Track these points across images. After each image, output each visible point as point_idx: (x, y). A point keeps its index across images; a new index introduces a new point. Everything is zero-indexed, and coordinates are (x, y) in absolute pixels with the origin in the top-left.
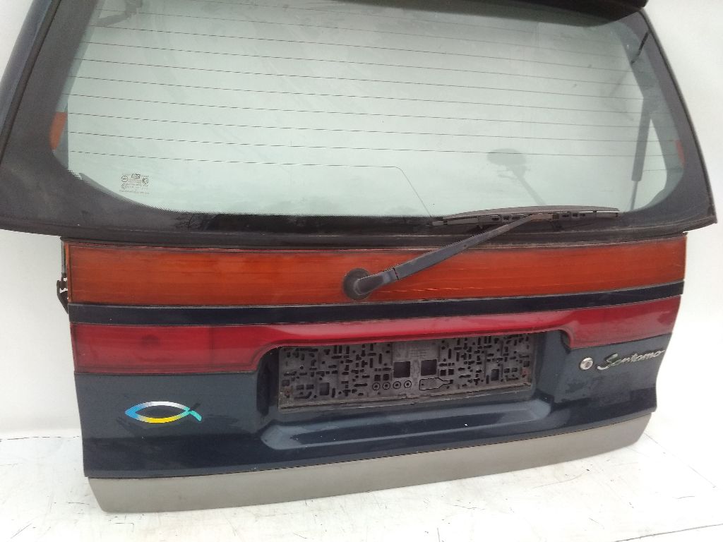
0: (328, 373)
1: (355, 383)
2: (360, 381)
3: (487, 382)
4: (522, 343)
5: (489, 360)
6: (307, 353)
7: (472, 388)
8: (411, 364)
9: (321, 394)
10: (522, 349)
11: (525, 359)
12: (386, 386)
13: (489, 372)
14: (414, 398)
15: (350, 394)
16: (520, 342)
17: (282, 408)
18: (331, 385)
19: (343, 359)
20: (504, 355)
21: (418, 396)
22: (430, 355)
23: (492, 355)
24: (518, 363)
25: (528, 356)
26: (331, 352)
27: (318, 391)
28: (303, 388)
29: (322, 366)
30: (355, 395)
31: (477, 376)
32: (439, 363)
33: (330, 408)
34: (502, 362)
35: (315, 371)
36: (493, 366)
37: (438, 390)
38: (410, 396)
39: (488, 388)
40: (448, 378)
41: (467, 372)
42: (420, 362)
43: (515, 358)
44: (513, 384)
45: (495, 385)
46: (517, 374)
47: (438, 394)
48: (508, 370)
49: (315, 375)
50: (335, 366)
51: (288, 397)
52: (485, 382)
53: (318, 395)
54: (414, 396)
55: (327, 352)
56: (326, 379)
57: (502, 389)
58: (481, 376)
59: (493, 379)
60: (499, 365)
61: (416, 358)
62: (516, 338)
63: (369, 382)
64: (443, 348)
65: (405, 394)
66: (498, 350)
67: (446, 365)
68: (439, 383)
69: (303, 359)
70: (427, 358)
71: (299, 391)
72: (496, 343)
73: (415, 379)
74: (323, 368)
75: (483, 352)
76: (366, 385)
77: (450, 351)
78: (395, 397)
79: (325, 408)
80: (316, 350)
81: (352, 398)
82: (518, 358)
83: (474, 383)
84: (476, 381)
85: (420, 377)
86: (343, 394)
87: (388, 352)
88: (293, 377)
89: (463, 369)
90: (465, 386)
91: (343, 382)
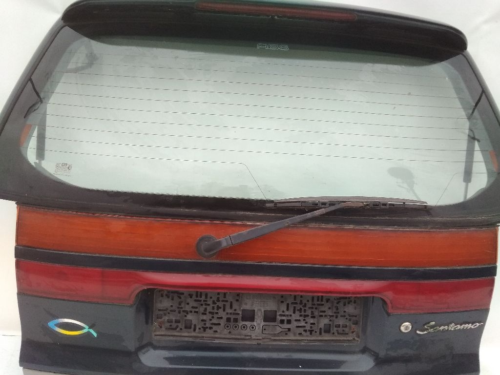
0: (191, 312)
1: (211, 322)
2: (215, 321)
3: (320, 334)
4: (350, 305)
5: (321, 316)
6: (176, 296)
7: (307, 337)
8: (256, 312)
9: (186, 327)
10: (350, 309)
11: (354, 318)
12: (236, 327)
13: (322, 325)
14: (257, 339)
15: (208, 330)
16: (349, 303)
17: (156, 335)
18: (193, 322)
19: (202, 302)
20: (335, 313)
21: (260, 338)
22: (271, 306)
23: (324, 312)
24: (347, 320)
25: (356, 316)
26: (194, 297)
27: (184, 325)
28: (172, 322)
29: (187, 306)
30: (211, 331)
31: (311, 327)
32: (278, 314)
33: (191, 339)
34: (334, 318)
35: (182, 310)
36: (325, 321)
37: (278, 335)
38: (254, 338)
39: (320, 338)
40: (286, 326)
41: (302, 324)
42: (263, 311)
43: (345, 316)
44: (342, 338)
45: (327, 337)
46: (347, 330)
47: (277, 338)
48: (338, 326)
49: (182, 312)
50: (197, 308)
51: (161, 327)
52: (318, 333)
53: (183, 327)
54: (258, 338)
55: (191, 296)
56: (190, 317)
57: (332, 340)
58: (315, 327)
59: (325, 332)
60: (330, 320)
61: (259, 308)
62: (345, 300)
63: (223, 322)
64: (282, 302)
65: (251, 336)
66: (329, 308)
67: (284, 316)
68: (279, 330)
69: (173, 299)
70: (268, 308)
71: (169, 324)
72: (327, 302)
73: (259, 324)
74: (188, 308)
75: (316, 308)
76: (220, 324)
77: (288, 305)
78: (243, 337)
79: (186, 339)
80: (183, 294)
81: (209, 333)
82: (347, 317)
83: (308, 333)
84: (311, 332)
85: (263, 323)
86: (202, 329)
87: (237, 300)
88: (165, 312)
89: (299, 320)
90: (300, 334)
91: (203, 320)
